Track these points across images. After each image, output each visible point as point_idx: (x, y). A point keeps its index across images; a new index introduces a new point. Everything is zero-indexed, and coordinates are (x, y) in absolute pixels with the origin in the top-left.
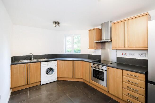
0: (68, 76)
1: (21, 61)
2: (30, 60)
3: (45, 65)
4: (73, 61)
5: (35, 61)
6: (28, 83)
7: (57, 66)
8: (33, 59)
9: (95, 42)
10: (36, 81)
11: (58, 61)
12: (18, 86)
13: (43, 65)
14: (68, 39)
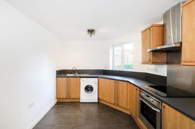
0: (109, 100)
1: (67, 74)
2: (74, 74)
3: (84, 81)
4: (116, 81)
5: (78, 75)
6: (69, 98)
7: (97, 83)
8: (76, 73)
9: (149, 50)
10: (75, 97)
11: (99, 78)
12: (61, 97)
13: (82, 81)
14: (116, 49)
